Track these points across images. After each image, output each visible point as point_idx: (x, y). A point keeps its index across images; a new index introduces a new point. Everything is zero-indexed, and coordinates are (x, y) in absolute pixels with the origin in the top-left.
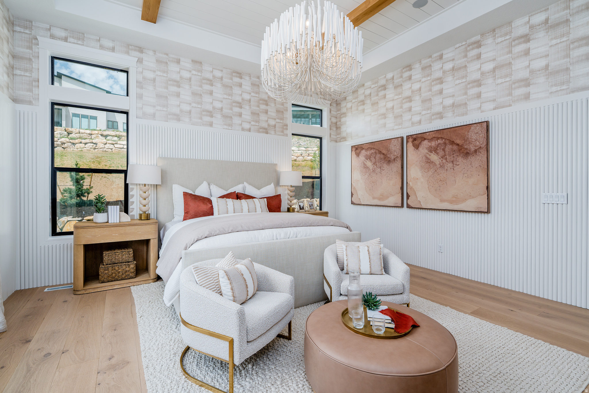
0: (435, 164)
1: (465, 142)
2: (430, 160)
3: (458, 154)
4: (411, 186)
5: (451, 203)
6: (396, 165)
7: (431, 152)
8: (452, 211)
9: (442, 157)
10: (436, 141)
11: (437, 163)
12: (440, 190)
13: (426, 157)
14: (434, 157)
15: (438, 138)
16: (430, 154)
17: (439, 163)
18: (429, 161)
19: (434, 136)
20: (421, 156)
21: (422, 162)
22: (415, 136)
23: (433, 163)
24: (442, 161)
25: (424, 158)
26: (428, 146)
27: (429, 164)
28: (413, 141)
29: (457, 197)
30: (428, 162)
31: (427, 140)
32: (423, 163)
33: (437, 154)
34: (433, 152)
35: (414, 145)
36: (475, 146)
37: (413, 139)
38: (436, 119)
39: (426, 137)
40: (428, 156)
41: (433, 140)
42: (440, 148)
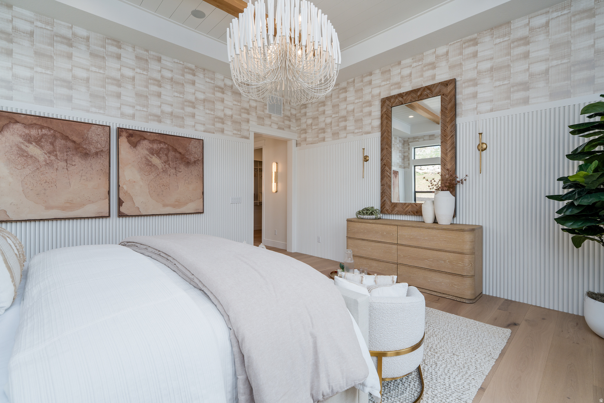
0: (157, 168)
1: (186, 152)
2: (152, 163)
3: (180, 162)
4: (125, 190)
5: (174, 208)
6: (99, 161)
7: (153, 154)
8: (177, 214)
9: (165, 162)
10: (159, 145)
11: (160, 167)
12: (162, 194)
13: (147, 159)
14: (155, 160)
15: (160, 142)
16: (151, 156)
17: (161, 167)
18: (150, 164)
19: (156, 138)
20: (139, 156)
21: (142, 163)
22: (131, 131)
23: (155, 167)
24: (165, 166)
25: (143, 159)
26: (149, 148)
27: (150, 167)
28: (129, 137)
29: (179, 201)
30: (148, 165)
31: (147, 140)
32: (142, 165)
33: (160, 158)
34: (155, 155)
35: (129, 142)
36: (194, 158)
37: (129, 134)
38: (154, 120)
39: (146, 137)
40: (149, 158)
41: (155, 142)
42: (163, 153)
